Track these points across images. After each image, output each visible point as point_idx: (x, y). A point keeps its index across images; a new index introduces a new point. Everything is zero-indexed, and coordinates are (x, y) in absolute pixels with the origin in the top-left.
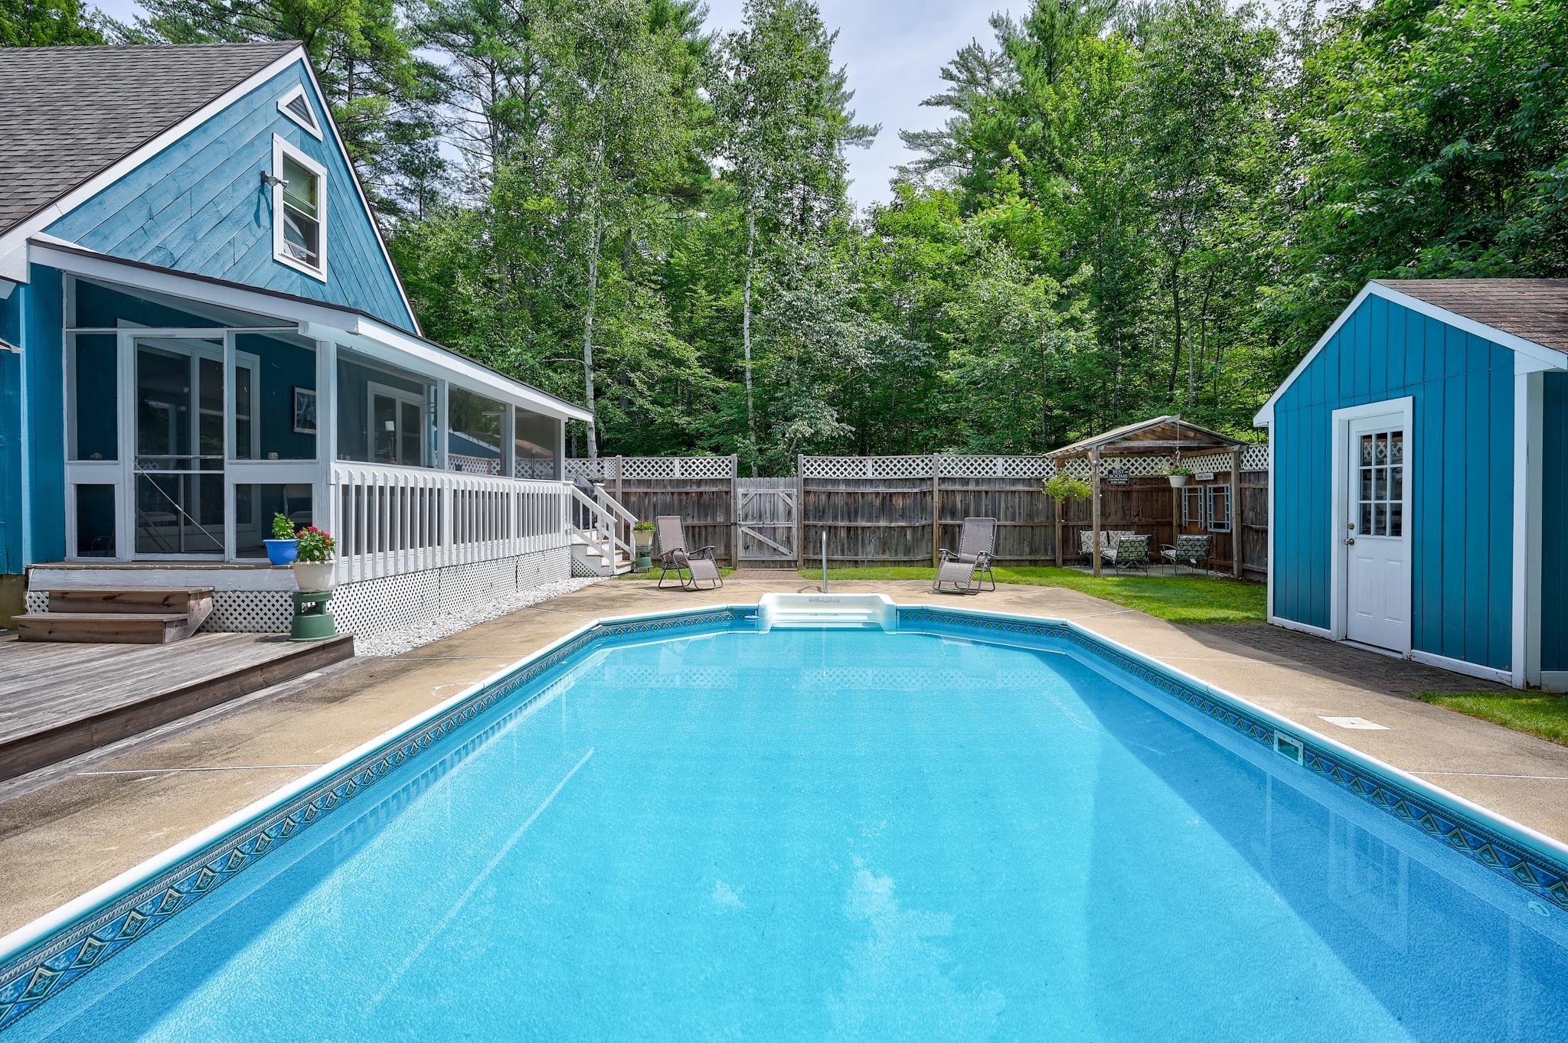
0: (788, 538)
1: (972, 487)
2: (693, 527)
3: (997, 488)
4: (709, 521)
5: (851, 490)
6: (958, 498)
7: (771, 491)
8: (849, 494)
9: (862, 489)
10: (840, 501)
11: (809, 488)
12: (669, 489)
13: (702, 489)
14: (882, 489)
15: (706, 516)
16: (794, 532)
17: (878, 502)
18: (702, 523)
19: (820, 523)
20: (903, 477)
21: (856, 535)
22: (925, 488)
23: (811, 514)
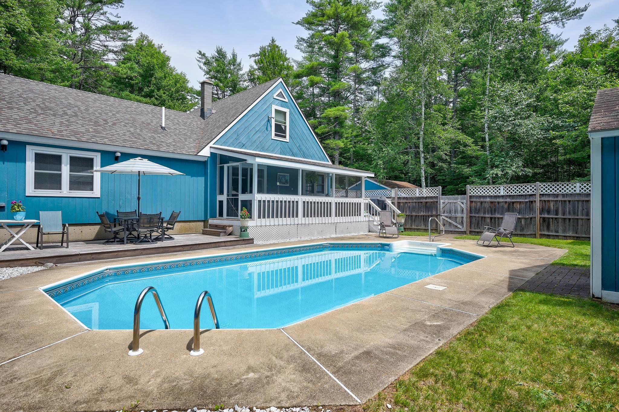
0: (462, 221)
1: (560, 198)
2: (424, 216)
3: (577, 198)
4: (430, 213)
5: (493, 200)
6: (552, 204)
7: (455, 201)
8: (492, 202)
9: (498, 200)
10: (487, 206)
11: (472, 200)
12: (415, 201)
13: (427, 201)
14: (508, 200)
15: (429, 211)
16: (465, 219)
17: (506, 206)
18: (427, 214)
19: (477, 215)
20: (520, 194)
21: (495, 221)
22: (531, 199)
23: (473, 211)
